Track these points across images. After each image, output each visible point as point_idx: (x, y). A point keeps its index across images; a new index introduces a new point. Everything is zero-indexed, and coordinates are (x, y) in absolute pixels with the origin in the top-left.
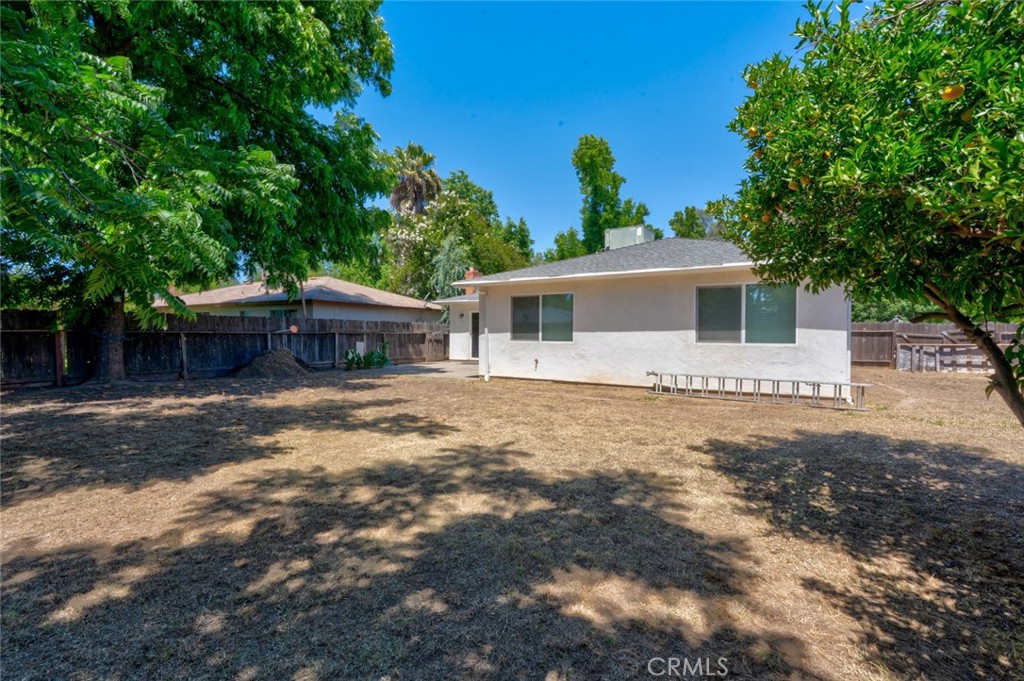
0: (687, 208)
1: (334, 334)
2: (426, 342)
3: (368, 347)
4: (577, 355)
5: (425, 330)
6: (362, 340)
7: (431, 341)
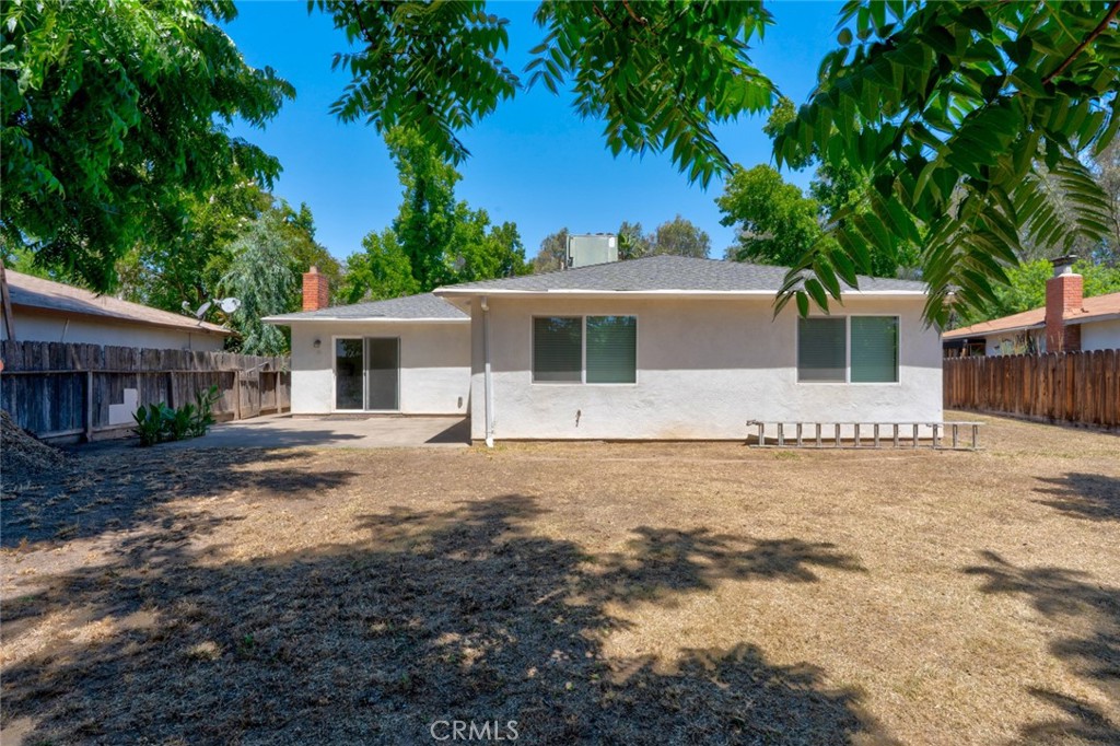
0: (506, 224)
1: (83, 376)
2: (235, 386)
3: (143, 397)
4: (643, 401)
5: (234, 366)
6: (133, 386)
7: (243, 383)
